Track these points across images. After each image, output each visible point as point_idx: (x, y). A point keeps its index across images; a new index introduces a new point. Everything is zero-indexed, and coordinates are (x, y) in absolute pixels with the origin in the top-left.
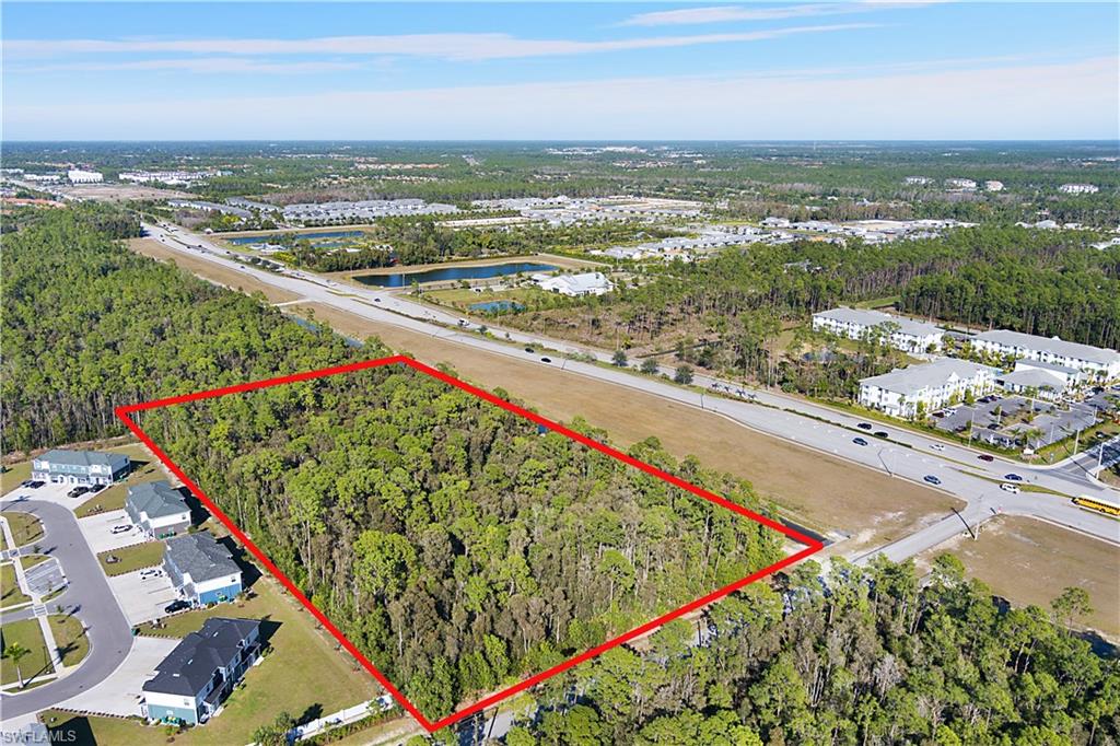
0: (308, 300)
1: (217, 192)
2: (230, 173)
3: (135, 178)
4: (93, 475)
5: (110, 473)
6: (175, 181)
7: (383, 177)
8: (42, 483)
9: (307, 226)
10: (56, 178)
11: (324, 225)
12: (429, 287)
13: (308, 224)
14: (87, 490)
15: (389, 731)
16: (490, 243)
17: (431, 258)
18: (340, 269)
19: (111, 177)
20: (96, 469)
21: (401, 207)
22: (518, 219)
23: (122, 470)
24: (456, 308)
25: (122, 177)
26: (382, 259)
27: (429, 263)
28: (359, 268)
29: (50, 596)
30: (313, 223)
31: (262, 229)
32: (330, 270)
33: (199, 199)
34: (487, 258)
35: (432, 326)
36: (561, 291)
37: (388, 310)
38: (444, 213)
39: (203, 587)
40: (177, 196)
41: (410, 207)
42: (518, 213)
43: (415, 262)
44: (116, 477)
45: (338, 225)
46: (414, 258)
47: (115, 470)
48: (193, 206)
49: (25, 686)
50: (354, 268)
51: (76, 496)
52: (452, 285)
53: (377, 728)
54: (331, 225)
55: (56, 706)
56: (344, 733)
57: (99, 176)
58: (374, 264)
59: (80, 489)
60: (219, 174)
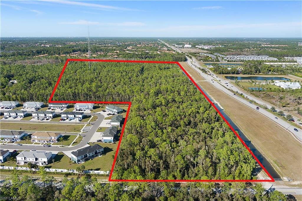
0: (206, 81)
2: (224, 46)
3: (199, 47)
4: (114, 111)
6: (207, 48)
7: (265, 49)
8: (106, 111)
9: (228, 62)
10: (181, 46)
11: (233, 62)
12: (241, 81)
13: (228, 61)
14: (111, 114)
16: (274, 70)
17: (251, 73)
19: (194, 46)
21: (260, 58)
23: (120, 112)
24: (244, 88)
25: (196, 46)
26: (236, 72)
27: (250, 74)
28: (229, 74)
29: (84, 132)
30: (230, 61)
31: (215, 61)
32: (220, 74)
33: (208, 53)
34: (270, 75)
35: (231, 92)
36: (281, 87)
37: (223, 86)
38: (270, 60)
39: (105, 138)
40: (204, 52)
42: (296, 62)
43: (246, 74)
44: (118, 113)
45: (237, 62)
46: (246, 72)
47: (118, 111)
48: (205, 54)
49: (63, 147)
50: (226, 74)
51: (108, 115)
52: (249, 81)
54: (235, 62)
55: (63, 152)
57: (191, 46)
58: (233, 73)
59: (110, 114)
60: (221, 46)
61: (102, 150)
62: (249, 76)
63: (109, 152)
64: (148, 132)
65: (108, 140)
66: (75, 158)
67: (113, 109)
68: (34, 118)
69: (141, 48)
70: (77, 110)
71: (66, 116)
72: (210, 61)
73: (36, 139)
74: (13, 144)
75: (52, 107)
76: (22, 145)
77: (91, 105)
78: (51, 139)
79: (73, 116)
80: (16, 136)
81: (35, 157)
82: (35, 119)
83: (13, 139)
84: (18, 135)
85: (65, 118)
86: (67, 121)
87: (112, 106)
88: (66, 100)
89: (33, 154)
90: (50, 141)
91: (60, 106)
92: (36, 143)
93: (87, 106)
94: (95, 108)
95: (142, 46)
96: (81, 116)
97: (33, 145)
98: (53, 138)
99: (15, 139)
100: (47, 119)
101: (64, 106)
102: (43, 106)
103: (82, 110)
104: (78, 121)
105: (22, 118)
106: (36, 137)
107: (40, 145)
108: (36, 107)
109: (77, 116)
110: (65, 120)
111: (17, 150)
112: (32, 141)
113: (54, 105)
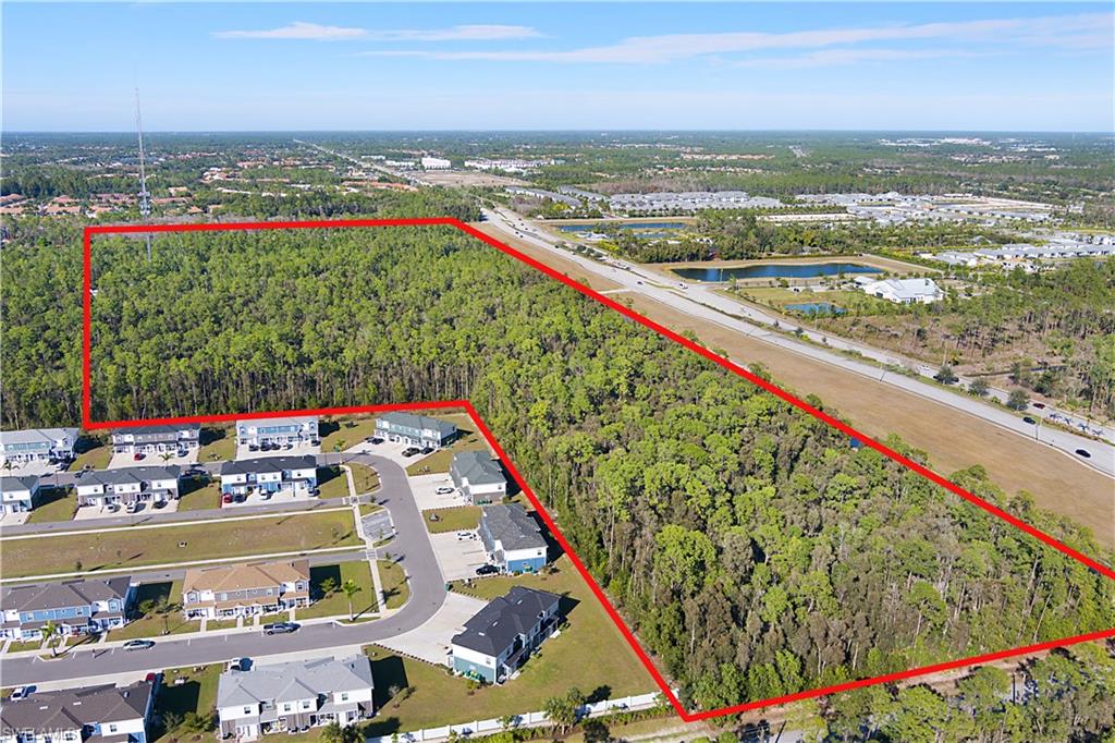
0: (627, 290)
1: (550, 180)
2: (563, 162)
3: (478, 166)
4: (425, 438)
5: (439, 438)
6: (513, 169)
7: (708, 168)
8: (381, 441)
9: (631, 216)
10: (411, 164)
11: (648, 216)
12: (747, 284)
13: (632, 215)
14: (418, 451)
15: (672, 726)
16: (813, 240)
17: (750, 253)
18: (659, 261)
19: (457, 164)
20: (428, 433)
21: (724, 200)
22: (843, 216)
23: (449, 437)
24: (772, 307)
25: (467, 164)
26: (702, 253)
27: (747, 258)
28: (678, 260)
29: (380, 543)
30: (636, 213)
32: (650, 261)
33: (534, 187)
34: (808, 256)
35: (746, 324)
36: (884, 297)
37: (704, 305)
38: (767, 207)
39: (512, 556)
40: (513, 183)
41: (732, 200)
42: (844, 210)
43: (734, 257)
44: (443, 442)
45: (661, 216)
46: (733, 252)
47: (444, 436)
48: (527, 193)
49: (354, 619)
50: (674, 261)
51: (409, 455)
54: (654, 216)
55: (377, 642)
56: (629, 718)
57: (447, 163)
58: (693, 257)
59: (414, 449)
60: (553, 162)
61: (555, 606)
63: (570, 612)
64: (698, 509)
65: (526, 562)
66: (482, 660)
67: (417, 431)
68: (86, 505)
69: (268, 176)
70: (253, 448)
71: (244, 480)
72: (570, 216)
73: (207, 604)
74: (101, 645)
75: (131, 443)
76: (153, 643)
77: (309, 424)
78: (282, 594)
79: (279, 475)
80: (104, 606)
82: (98, 510)
83: (91, 623)
84: (115, 597)
85: (242, 490)
86: (255, 498)
88: (170, 406)
90: (280, 603)
91: (170, 437)
92: (212, 625)
93: (293, 429)
94: (325, 429)
95: (256, 166)
96: (311, 473)
97: (203, 633)
98: (291, 587)
99: (98, 620)
100: (160, 505)
101: (186, 434)
102: (84, 445)
103: (276, 447)
104: (301, 493)
105: (25, 515)
106: (207, 596)
107: (240, 629)
108: (51, 453)
109: (294, 473)
110: (240, 498)
112: (188, 618)
113: (140, 438)
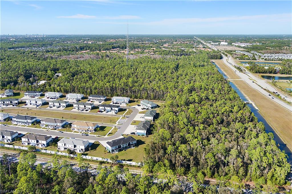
0: (241, 80)
2: (261, 44)
3: (235, 44)
4: (148, 106)
5: (151, 107)
6: (243, 46)
8: (140, 106)
9: (265, 60)
10: (217, 44)
11: (270, 60)
12: (279, 81)
13: (266, 60)
14: (145, 109)
15: (138, 170)
17: (290, 73)
18: (260, 73)
19: (230, 44)
20: (149, 105)
23: (154, 107)
24: (280, 88)
25: (233, 44)
26: (273, 71)
28: (266, 73)
29: (119, 124)
30: (267, 59)
31: (252, 60)
32: (257, 73)
33: (244, 51)
37: (259, 85)
39: (138, 131)
40: (241, 50)
44: (152, 108)
45: (275, 60)
46: (284, 72)
47: (152, 106)
48: (241, 52)
49: (99, 136)
50: (263, 73)
51: (143, 109)
52: (287, 81)
53: (136, 168)
54: (273, 60)
55: (99, 141)
56: (129, 166)
57: (227, 44)
58: (270, 73)
59: (144, 108)
60: (258, 44)
61: (135, 142)
62: (288, 76)
63: (141, 144)
65: (141, 133)
66: (110, 148)
67: (147, 104)
68: (75, 108)
69: (177, 46)
70: (114, 103)
71: (104, 108)
72: (247, 59)
73: (76, 128)
74: (56, 131)
75: (91, 99)
76: (63, 132)
77: (126, 99)
78: (89, 129)
79: (110, 108)
80: (58, 124)
81: (73, 143)
82: (76, 110)
83: (56, 127)
84: (60, 123)
85: (103, 110)
86: (104, 113)
87: (147, 101)
88: (104, 93)
89: (72, 142)
90: (88, 130)
91: (99, 98)
92: (75, 132)
93: (123, 100)
94: (130, 102)
95: (178, 43)
96: (117, 109)
97: (72, 133)
98: (91, 128)
99: (57, 127)
100: (87, 110)
101: (102, 99)
102: (83, 98)
103: (118, 104)
104: (114, 113)
105: (64, 108)
106: (75, 126)
107: (79, 133)
108: (77, 99)
109: (113, 108)
110: (102, 112)
111: (58, 137)
112: (72, 130)
113: (93, 98)
